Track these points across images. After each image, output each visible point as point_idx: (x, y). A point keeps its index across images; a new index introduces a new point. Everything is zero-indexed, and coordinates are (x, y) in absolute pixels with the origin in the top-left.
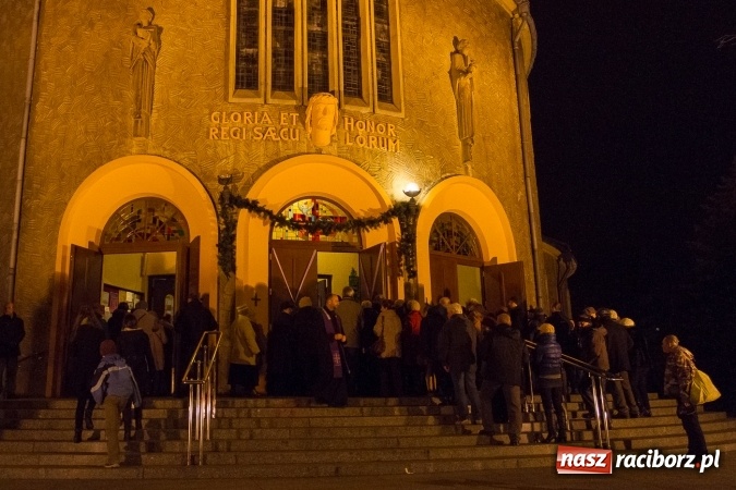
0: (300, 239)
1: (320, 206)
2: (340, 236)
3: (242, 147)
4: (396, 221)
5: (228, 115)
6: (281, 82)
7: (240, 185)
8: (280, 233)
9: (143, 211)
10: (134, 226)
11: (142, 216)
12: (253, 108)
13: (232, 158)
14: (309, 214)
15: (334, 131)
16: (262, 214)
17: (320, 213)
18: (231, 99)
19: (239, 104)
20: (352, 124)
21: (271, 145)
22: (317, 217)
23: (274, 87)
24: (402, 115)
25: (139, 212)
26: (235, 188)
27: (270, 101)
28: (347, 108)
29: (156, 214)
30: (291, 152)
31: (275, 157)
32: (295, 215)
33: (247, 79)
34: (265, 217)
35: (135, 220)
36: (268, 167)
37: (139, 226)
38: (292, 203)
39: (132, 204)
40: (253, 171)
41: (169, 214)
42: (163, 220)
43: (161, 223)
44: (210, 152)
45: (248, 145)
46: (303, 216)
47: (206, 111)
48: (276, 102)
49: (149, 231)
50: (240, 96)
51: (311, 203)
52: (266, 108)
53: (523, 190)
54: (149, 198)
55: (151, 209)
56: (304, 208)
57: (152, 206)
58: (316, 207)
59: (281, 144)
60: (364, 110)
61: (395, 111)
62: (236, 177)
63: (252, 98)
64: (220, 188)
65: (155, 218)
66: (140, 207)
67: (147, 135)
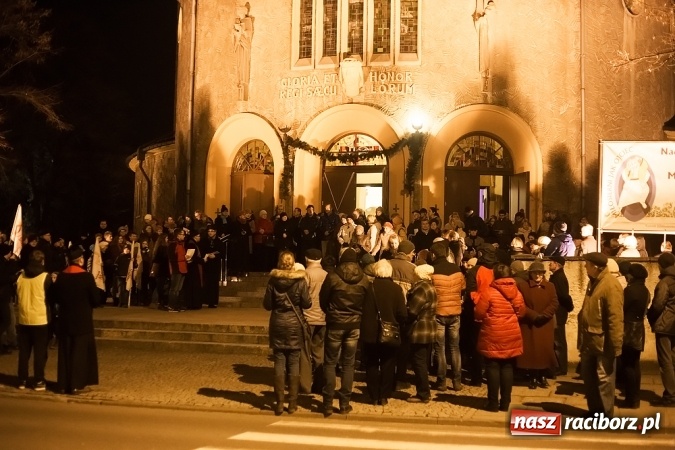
0: (345, 165)
1: (360, 140)
2: (373, 161)
3: (300, 104)
4: (406, 150)
5: (291, 80)
6: (329, 50)
7: (298, 131)
9: (253, 149)
10: (248, 159)
11: (252, 153)
12: (307, 74)
13: (293, 112)
14: (351, 146)
15: (362, 84)
16: (310, 150)
17: (360, 145)
18: (293, 68)
19: (297, 71)
20: (375, 77)
21: (318, 99)
23: (325, 53)
24: (418, 63)
25: (251, 150)
27: (317, 66)
28: (373, 64)
29: (260, 151)
30: (330, 104)
31: (321, 109)
32: (341, 148)
33: (306, 52)
35: (249, 156)
36: (316, 116)
37: (251, 159)
38: (339, 140)
39: (247, 145)
40: (306, 120)
41: (265, 151)
42: (262, 154)
43: (262, 157)
44: (281, 108)
45: (303, 101)
46: (347, 148)
47: (279, 78)
48: (322, 67)
49: (255, 163)
50: (299, 65)
51: (353, 138)
52: (315, 72)
53: (573, 102)
54: (256, 141)
55: (257, 148)
56: (348, 142)
57: (257, 145)
58: (357, 140)
59: (325, 98)
60: (387, 64)
61: (413, 60)
62: (296, 125)
63: (306, 66)
64: (282, 134)
65: (259, 154)
66: (252, 146)
67: (246, 99)
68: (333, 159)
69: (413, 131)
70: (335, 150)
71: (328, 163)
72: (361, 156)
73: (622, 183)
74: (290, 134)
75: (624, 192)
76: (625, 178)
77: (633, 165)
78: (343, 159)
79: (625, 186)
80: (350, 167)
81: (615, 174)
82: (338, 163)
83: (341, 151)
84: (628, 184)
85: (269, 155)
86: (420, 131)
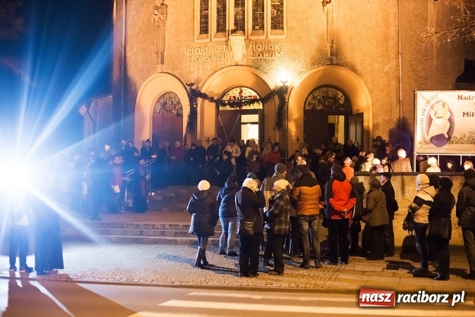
0: (231, 109)
1: (243, 91)
2: (253, 107)
3: (201, 66)
4: (276, 98)
5: (195, 49)
6: (220, 28)
7: (200, 85)
9: (168, 98)
10: (164, 106)
11: (167, 101)
12: (206, 45)
13: (196, 72)
14: (237, 96)
16: (209, 99)
17: (243, 95)
18: (196, 41)
19: (199, 43)
20: (254, 46)
21: (213, 63)
22: (242, 97)
23: (218, 30)
24: (284, 37)
25: (166, 99)
26: (198, 87)
27: (213, 40)
28: (252, 38)
29: (173, 100)
30: (222, 66)
31: (215, 69)
32: (230, 97)
33: (204, 30)
35: (165, 104)
36: (212, 75)
37: (167, 106)
38: (229, 91)
39: (163, 95)
40: (205, 77)
41: (177, 100)
43: (174, 104)
44: (188, 69)
45: (203, 64)
46: (234, 97)
47: (186, 48)
48: (216, 40)
49: (170, 109)
51: (238, 90)
52: (211, 44)
53: (393, 63)
54: (169, 93)
55: (171, 98)
56: (235, 93)
57: (171, 96)
58: (241, 92)
59: (218, 62)
60: (262, 38)
61: (280, 34)
62: (198, 81)
63: (205, 40)
64: (188, 88)
65: (172, 102)
66: (167, 96)
67: (162, 63)
68: (224, 105)
69: (281, 85)
70: (226, 98)
71: (221, 108)
72: (244, 103)
73: (430, 120)
74: (194, 87)
75: (432, 127)
76: (433, 116)
77: (438, 107)
78: (232, 105)
79: (433, 122)
80: (236, 110)
81: (426, 114)
82: (228, 108)
83: (230, 100)
84: (435, 121)
85: (179, 103)
86: (286, 84)
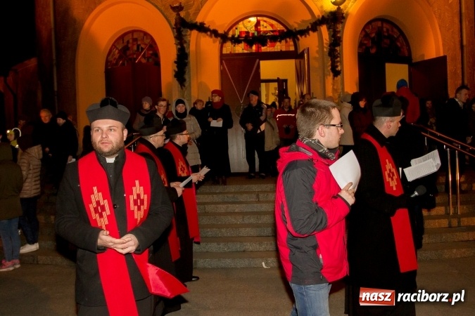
0: (245, 51)
1: (262, 23)
2: (279, 47)
4: (324, 29)
7: (192, 12)
8: (229, 48)
9: (131, 41)
10: (125, 52)
11: (130, 45)
14: (252, 30)
16: (209, 33)
17: (262, 29)
22: (259, 31)
25: (128, 42)
26: (188, 14)
29: (139, 43)
32: (241, 32)
34: (211, 36)
35: (126, 49)
37: (128, 53)
38: (237, 23)
39: (122, 37)
41: (147, 41)
42: (143, 46)
43: (142, 49)
46: (248, 33)
49: (135, 56)
54: (133, 32)
55: (135, 40)
56: (248, 26)
57: (135, 36)
58: (258, 23)
62: (188, 4)
64: (172, 16)
65: (138, 46)
66: (129, 38)
69: (333, 8)
70: (234, 33)
71: (226, 50)
74: (182, 14)
82: (242, 48)
86: (341, 8)
